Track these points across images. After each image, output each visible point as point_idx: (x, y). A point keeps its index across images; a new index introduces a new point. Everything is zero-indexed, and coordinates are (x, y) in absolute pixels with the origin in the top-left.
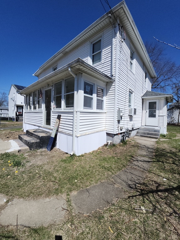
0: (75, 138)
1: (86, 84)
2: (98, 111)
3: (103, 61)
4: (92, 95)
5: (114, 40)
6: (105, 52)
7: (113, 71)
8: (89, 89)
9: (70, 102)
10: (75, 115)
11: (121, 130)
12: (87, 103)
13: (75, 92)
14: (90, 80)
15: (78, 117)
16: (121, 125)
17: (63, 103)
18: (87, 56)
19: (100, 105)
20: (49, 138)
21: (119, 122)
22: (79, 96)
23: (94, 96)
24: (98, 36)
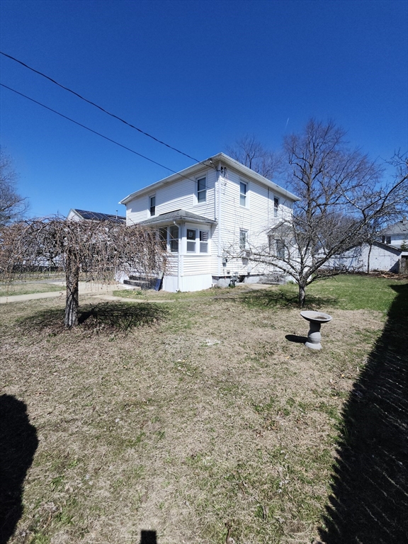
0: (180, 278)
1: (188, 231)
2: (202, 254)
3: (207, 202)
4: (194, 239)
5: (216, 183)
6: (209, 193)
7: (217, 214)
8: (191, 235)
9: (175, 247)
10: (180, 259)
11: (228, 273)
12: (191, 247)
13: (180, 240)
14: (192, 227)
15: (182, 260)
16: (226, 269)
17: (168, 247)
18: (192, 193)
19: (204, 248)
20: (156, 279)
21: (224, 264)
22: (183, 242)
23: (197, 241)
24: (203, 173)
